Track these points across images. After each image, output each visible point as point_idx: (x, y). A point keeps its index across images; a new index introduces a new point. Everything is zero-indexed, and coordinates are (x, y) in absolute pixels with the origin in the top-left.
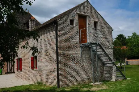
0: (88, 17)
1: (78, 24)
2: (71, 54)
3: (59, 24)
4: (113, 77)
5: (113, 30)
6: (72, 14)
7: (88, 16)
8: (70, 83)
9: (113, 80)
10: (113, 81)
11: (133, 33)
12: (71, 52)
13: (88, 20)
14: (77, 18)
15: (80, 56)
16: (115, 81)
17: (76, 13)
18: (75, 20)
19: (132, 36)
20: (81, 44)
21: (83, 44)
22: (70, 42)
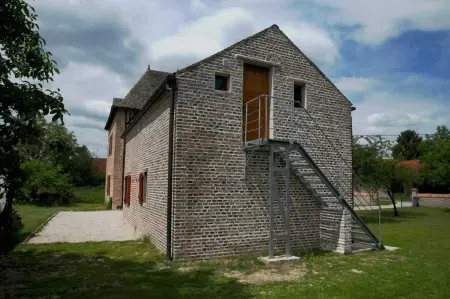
0: (274, 69)
1: (241, 88)
2: (215, 169)
3: (181, 86)
4: (341, 241)
5: (354, 109)
6: (224, 59)
7: (277, 66)
8: (204, 250)
9: (341, 250)
10: (338, 254)
11: (438, 128)
12: (213, 165)
13: (274, 78)
14: (241, 69)
15: (243, 177)
16: (345, 254)
17: (238, 58)
18: (231, 77)
19: (436, 135)
20: (246, 143)
21: (251, 142)
22: (212, 135)
